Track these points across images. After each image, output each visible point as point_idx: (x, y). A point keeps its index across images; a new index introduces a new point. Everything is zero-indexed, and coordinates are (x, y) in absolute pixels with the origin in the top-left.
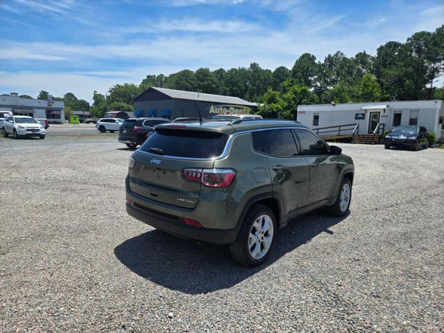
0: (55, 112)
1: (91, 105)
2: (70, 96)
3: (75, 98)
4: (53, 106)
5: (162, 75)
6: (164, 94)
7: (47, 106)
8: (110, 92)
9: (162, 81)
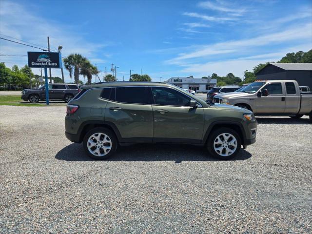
0: (211, 86)
1: (242, 80)
2: (230, 75)
3: (234, 76)
4: (210, 82)
5: (302, 51)
6: (281, 69)
7: (207, 82)
8: (254, 70)
9: (300, 57)
